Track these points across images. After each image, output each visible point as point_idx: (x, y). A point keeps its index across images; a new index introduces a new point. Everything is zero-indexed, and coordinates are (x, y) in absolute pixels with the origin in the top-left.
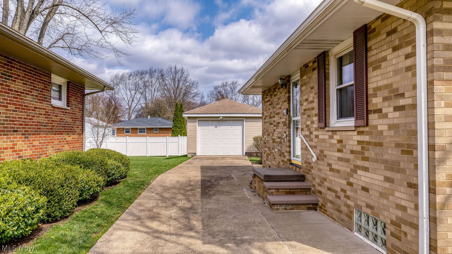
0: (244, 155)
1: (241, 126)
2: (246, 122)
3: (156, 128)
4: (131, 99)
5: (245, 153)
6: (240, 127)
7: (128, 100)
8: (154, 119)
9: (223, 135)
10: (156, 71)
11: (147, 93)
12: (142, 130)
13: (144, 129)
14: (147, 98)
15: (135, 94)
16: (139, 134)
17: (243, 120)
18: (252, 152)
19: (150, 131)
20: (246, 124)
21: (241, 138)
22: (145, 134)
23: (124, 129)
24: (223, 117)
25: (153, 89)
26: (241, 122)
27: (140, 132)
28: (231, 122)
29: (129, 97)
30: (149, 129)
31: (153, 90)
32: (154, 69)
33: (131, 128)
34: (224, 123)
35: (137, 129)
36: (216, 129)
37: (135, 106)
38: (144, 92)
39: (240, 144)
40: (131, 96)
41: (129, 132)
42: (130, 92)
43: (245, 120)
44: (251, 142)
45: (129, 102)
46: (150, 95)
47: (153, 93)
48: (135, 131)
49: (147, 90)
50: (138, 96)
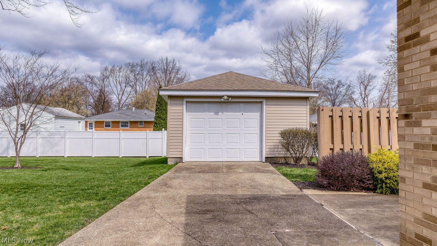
0: (264, 161)
1: (259, 113)
2: (266, 105)
3: (141, 122)
4: (121, 92)
5: (266, 158)
6: (256, 114)
7: (118, 94)
8: (139, 111)
9: (228, 127)
10: (147, 63)
11: (137, 87)
12: (125, 124)
13: (127, 122)
14: (138, 91)
15: (126, 87)
16: (121, 128)
17: (261, 102)
18: (277, 156)
19: (134, 125)
20: (268, 109)
21: (258, 132)
22: (128, 128)
23: (103, 122)
24: (229, 97)
25: (144, 81)
26: (259, 105)
27: (122, 126)
28: (242, 105)
29: (119, 90)
30: (133, 123)
31: (144, 83)
32: (145, 60)
33: (112, 122)
34: (229, 106)
35: (118, 122)
36: (216, 116)
37: (126, 100)
38: (135, 85)
39: (256, 143)
40: (121, 89)
41: (109, 126)
42: (121, 85)
43: (264, 101)
44: (277, 138)
45: (119, 95)
46: (141, 89)
47: (144, 86)
48: (117, 124)
49: (138, 83)
50: (129, 89)
